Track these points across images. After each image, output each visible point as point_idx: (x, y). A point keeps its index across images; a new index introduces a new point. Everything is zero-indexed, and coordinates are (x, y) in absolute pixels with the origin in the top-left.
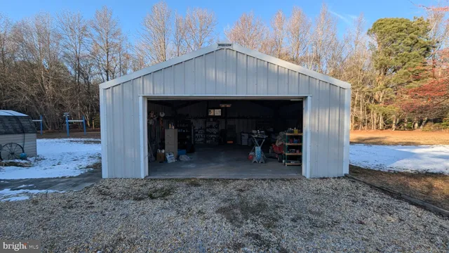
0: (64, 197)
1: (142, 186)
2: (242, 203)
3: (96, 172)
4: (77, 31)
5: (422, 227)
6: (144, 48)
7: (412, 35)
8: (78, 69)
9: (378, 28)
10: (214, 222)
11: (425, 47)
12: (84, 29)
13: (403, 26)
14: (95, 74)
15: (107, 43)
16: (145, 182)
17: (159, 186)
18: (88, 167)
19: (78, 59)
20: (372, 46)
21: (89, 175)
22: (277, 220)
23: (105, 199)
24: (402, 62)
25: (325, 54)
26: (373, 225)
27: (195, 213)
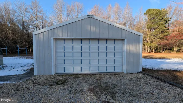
0: (15, 85)
1: (53, 79)
2: (99, 86)
3: (31, 72)
4: (23, 10)
5: (177, 95)
6: (53, 18)
7: (161, 15)
8: (24, 26)
9: (148, 12)
10: (87, 96)
11: (166, 20)
12: (26, 9)
13: (158, 12)
14: (31, 29)
15: (37, 15)
16: (54, 77)
17: (61, 79)
18: (27, 70)
19: (24, 22)
20: (145, 19)
21: (28, 74)
22: (115, 94)
23: (35, 86)
24: (157, 26)
25: (128, 22)
26: (157, 95)
27: (78, 91)
